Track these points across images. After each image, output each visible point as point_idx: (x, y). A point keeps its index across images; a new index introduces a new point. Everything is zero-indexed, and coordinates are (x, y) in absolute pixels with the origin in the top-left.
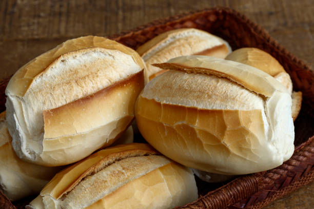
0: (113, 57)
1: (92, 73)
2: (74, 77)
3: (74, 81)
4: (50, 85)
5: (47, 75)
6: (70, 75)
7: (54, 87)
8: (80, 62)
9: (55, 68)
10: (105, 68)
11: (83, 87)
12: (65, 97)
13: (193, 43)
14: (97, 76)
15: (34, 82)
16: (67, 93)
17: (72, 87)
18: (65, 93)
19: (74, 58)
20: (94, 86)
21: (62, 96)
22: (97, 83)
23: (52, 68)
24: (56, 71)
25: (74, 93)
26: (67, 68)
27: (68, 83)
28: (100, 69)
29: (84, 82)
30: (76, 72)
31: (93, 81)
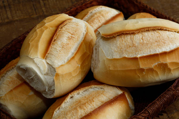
0: (103, 89)
1: (90, 100)
2: (79, 105)
3: (79, 107)
4: (65, 112)
5: (62, 107)
6: (76, 104)
7: (67, 113)
8: (82, 95)
9: (67, 102)
10: (98, 96)
11: (84, 109)
12: (74, 117)
13: (104, 15)
14: (93, 101)
15: (55, 112)
16: (75, 114)
17: (78, 110)
18: (74, 115)
19: (78, 94)
20: (92, 107)
21: (73, 117)
22: (93, 105)
23: (65, 102)
24: (68, 103)
25: (79, 114)
26: (74, 100)
27: (76, 109)
28: (95, 97)
29: (86, 106)
30: (80, 101)
31: (91, 105)
